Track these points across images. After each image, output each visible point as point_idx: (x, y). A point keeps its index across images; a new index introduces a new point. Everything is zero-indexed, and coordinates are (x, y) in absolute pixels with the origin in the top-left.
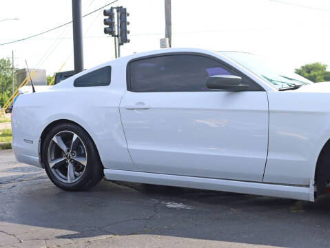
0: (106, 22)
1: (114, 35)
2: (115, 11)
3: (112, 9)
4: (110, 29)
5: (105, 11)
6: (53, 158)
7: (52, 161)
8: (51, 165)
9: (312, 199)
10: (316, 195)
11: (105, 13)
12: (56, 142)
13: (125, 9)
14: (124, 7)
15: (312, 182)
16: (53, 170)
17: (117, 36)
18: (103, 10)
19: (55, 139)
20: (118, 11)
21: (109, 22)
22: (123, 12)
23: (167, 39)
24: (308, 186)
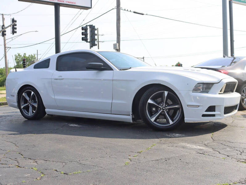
0: (83, 34)
1: (87, 42)
2: (88, 27)
3: (87, 26)
4: (85, 38)
5: (82, 28)
6: (23, 104)
7: (23, 105)
8: (22, 107)
9: (131, 121)
10: (133, 119)
11: (83, 29)
12: (24, 96)
13: (94, 26)
14: (93, 25)
15: (131, 113)
16: (23, 110)
17: (89, 42)
18: (81, 27)
19: (23, 94)
20: (90, 27)
21: (85, 34)
22: (93, 28)
23: (118, 44)
24: (130, 115)
